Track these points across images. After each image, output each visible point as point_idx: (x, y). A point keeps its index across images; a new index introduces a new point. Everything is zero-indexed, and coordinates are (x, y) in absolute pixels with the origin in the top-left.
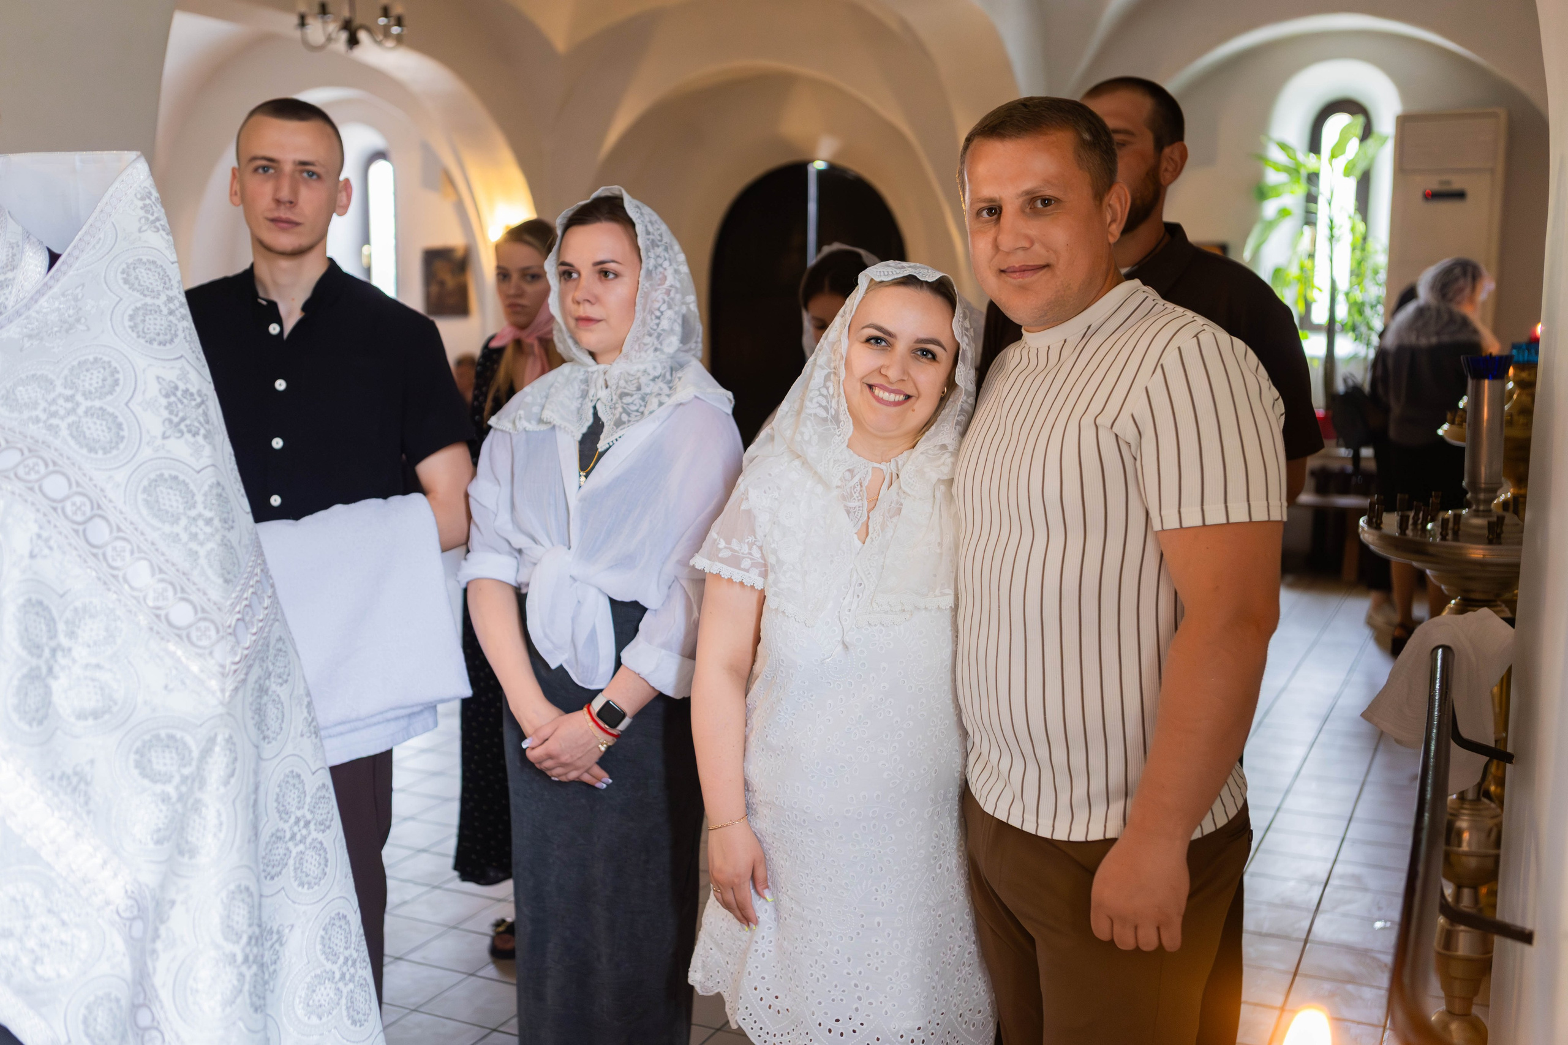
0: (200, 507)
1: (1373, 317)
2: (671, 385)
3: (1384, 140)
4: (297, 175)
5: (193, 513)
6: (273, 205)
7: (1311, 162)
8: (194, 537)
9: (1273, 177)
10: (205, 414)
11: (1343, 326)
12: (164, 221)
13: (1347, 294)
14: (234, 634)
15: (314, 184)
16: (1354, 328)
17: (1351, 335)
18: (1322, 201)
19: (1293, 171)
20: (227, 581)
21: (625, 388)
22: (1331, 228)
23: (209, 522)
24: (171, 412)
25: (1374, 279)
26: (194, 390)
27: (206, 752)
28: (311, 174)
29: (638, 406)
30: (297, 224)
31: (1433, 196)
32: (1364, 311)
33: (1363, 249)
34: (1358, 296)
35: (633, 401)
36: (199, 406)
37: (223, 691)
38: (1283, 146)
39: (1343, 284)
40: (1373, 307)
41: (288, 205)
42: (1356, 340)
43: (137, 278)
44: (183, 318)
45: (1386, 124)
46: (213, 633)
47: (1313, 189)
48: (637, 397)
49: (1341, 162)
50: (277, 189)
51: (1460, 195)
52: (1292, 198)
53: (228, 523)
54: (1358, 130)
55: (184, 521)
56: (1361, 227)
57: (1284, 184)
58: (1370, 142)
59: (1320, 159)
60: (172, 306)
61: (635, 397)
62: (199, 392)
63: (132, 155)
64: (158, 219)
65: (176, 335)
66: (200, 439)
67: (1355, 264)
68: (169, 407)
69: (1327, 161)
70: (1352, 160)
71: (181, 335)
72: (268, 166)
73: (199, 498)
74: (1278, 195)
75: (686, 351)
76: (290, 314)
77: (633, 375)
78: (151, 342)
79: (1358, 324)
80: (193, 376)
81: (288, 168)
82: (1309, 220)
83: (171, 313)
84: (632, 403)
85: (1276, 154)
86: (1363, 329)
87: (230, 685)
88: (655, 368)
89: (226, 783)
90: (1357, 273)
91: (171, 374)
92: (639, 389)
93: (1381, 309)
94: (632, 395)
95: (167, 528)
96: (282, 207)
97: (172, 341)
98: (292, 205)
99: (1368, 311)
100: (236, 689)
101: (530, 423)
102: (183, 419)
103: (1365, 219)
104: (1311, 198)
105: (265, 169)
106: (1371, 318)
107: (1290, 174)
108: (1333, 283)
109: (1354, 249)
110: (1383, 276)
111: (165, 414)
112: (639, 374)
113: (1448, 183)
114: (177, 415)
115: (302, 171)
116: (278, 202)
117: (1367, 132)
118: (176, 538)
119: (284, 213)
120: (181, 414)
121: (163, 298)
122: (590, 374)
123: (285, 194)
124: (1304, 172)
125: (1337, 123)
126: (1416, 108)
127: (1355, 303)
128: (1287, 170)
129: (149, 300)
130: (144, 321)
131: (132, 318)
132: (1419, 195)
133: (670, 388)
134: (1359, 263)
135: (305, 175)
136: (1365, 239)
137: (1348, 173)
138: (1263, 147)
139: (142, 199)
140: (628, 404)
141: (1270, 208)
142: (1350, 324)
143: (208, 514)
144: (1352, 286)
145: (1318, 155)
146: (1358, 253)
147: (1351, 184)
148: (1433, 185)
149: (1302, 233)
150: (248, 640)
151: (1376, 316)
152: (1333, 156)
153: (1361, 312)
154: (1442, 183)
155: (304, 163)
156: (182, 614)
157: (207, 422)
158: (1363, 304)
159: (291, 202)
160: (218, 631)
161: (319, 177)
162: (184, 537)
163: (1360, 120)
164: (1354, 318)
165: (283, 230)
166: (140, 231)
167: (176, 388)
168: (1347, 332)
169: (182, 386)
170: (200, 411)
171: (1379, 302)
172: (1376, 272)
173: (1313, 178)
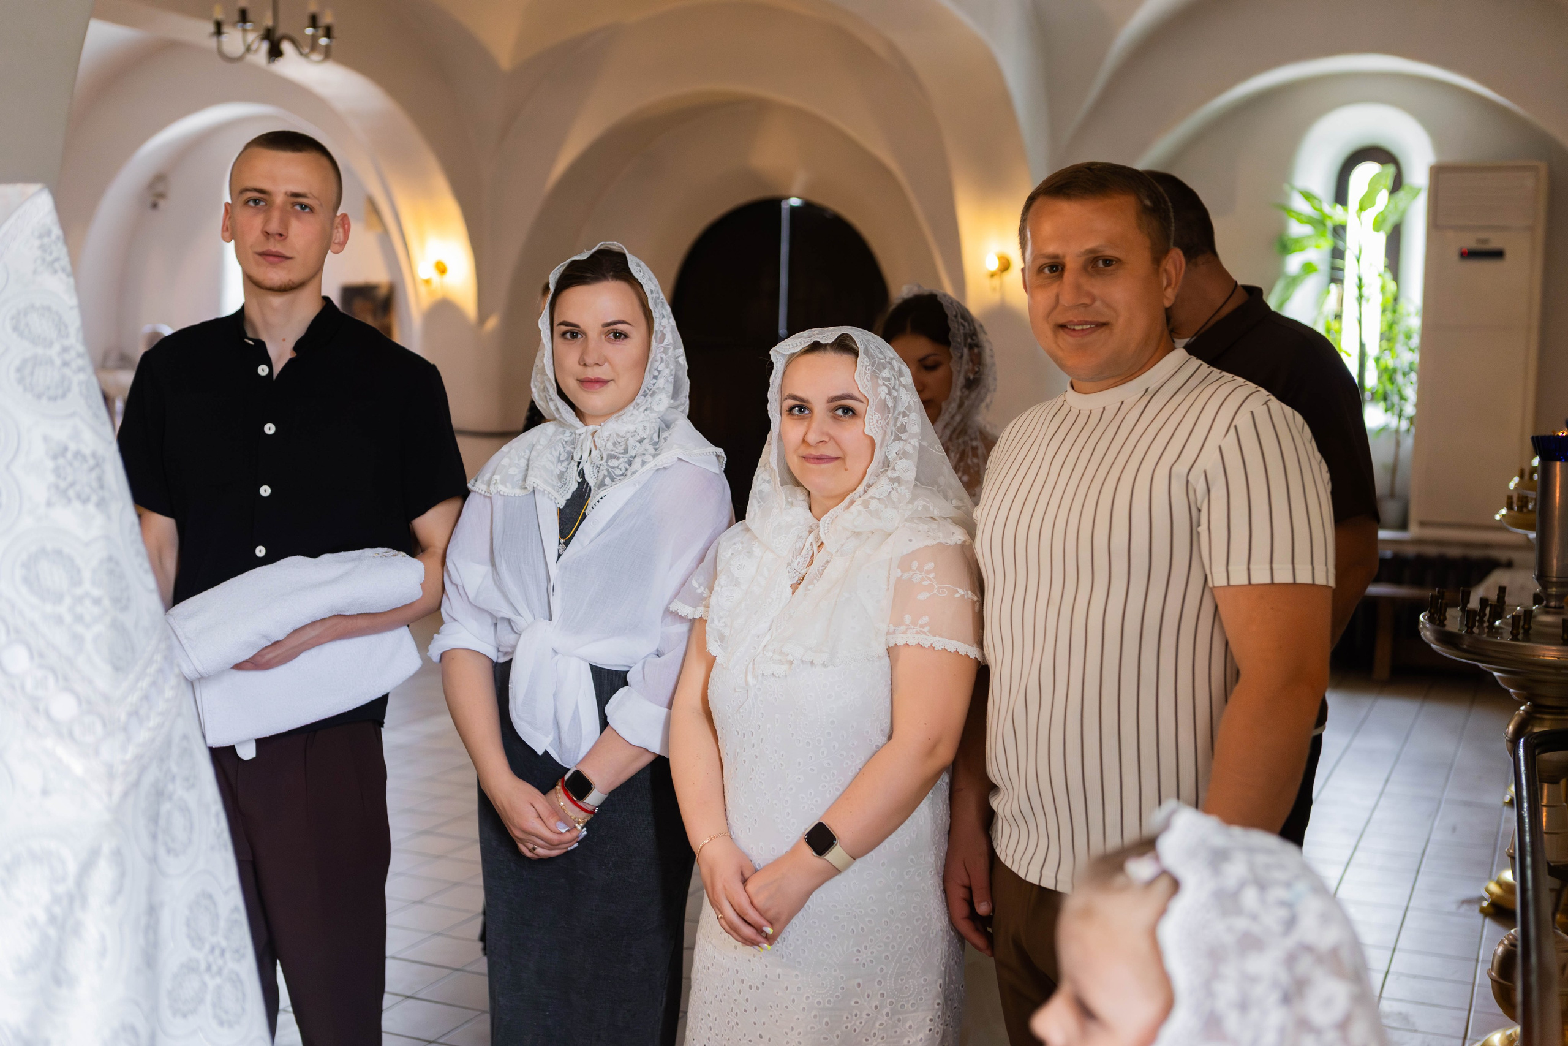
0: (87, 586)
1: (1405, 385)
2: (657, 447)
3: (1416, 192)
4: (289, 207)
5: (79, 591)
6: (262, 238)
7: (1337, 214)
8: (79, 618)
9: (1296, 229)
10: (100, 479)
11: (1373, 394)
12: (65, 261)
13: (1377, 360)
14: (125, 729)
15: (307, 217)
16: (1385, 398)
17: (1382, 405)
18: (1350, 257)
19: (1318, 223)
20: (117, 669)
21: (612, 450)
22: (1360, 287)
23: (97, 601)
24: (59, 476)
25: (1407, 344)
26: (87, 451)
27: (86, 867)
28: (304, 207)
29: (623, 469)
30: (287, 258)
31: (1468, 255)
32: (1396, 379)
33: (1394, 311)
34: (1389, 362)
35: (619, 465)
36: (91, 469)
37: (110, 794)
38: (1308, 196)
39: (1372, 350)
40: (1405, 374)
41: (277, 237)
42: (1387, 410)
43: (27, 325)
44: (81, 369)
45: (1418, 176)
46: (99, 728)
47: (1340, 244)
48: (623, 460)
49: (1371, 214)
50: (267, 221)
51: (1498, 254)
52: (1317, 252)
53: (122, 602)
54: (1389, 181)
55: (68, 601)
56: (1392, 286)
57: (1309, 237)
58: (1401, 194)
59: (1347, 211)
60: (67, 357)
61: (621, 460)
62: (94, 455)
63: (34, 188)
64: (57, 259)
65: (69, 389)
66: (91, 508)
67: (1385, 328)
68: (57, 471)
69: (1355, 215)
70: (1381, 213)
71: (75, 389)
72: (259, 199)
73: (87, 575)
74: (1302, 249)
75: (676, 408)
76: (280, 357)
77: (622, 437)
78: (39, 396)
79: (1389, 392)
80: (88, 436)
81: (279, 199)
82: (1335, 277)
83: (66, 364)
84: (617, 467)
85: (1299, 204)
86: (1395, 399)
87: (118, 788)
88: (645, 428)
89: (112, 901)
90: (1387, 337)
91: (60, 434)
92: (626, 451)
93: (1414, 376)
94: (618, 458)
95: (49, 608)
96: (272, 240)
97: (64, 396)
98: (283, 237)
99: (1399, 378)
100: (126, 795)
101: (506, 487)
102: (72, 485)
103: (1396, 278)
104: (1337, 253)
105: (256, 201)
106: (1403, 387)
107: (1314, 227)
108: (1362, 346)
109: (1384, 311)
110: (1416, 341)
111: (51, 478)
112: (628, 435)
113: (1485, 241)
114: (65, 479)
115: (294, 204)
116: (267, 234)
117: (1397, 185)
118: (59, 620)
119: (274, 246)
120: (70, 479)
121: (57, 347)
122: (577, 436)
123: (274, 226)
124: (1330, 224)
125: (1365, 173)
126: (1453, 157)
127: (1386, 369)
128: (1310, 221)
129: (40, 351)
130: (32, 373)
131: (19, 370)
132: (1454, 254)
133: (656, 450)
134: (1391, 326)
135: (298, 208)
136: (1396, 299)
137: (1377, 227)
138: (1286, 196)
139: (41, 237)
140: (613, 468)
141: (1293, 263)
142: (1381, 391)
143: (96, 592)
144: (1382, 351)
145: (1345, 207)
146: (1389, 315)
147: (1381, 239)
148: (1471, 243)
149: (1328, 292)
150: (142, 735)
151: (1409, 384)
152: (1362, 208)
153: (1392, 380)
154: (1479, 241)
155: (296, 195)
156: (64, 707)
157: (102, 487)
158: (1395, 371)
159: (281, 235)
160: (104, 725)
161: (312, 210)
162: (68, 618)
163: (1391, 170)
164: (1384, 387)
165: (273, 264)
166: (35, 272)
167: (66, 449)
168: (1378, 401)
169: (73, 447)
170: (94, 475)
171: (1411, 370)
172: (1409, 337)
173: (1339, 231)
